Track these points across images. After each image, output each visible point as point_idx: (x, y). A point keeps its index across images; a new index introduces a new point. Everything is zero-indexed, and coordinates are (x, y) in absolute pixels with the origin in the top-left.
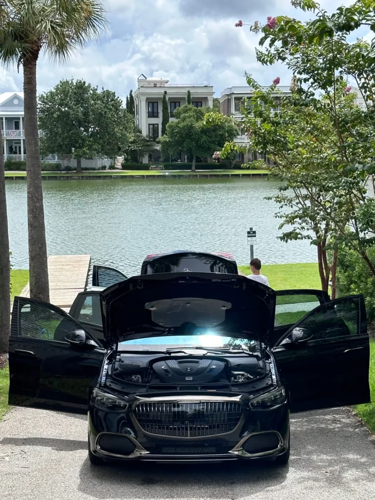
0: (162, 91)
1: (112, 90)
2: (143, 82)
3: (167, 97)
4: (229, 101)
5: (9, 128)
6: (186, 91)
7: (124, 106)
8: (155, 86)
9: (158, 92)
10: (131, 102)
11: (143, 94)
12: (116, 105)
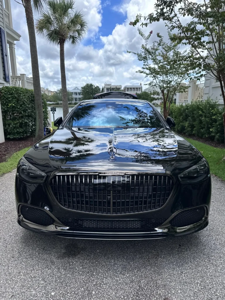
0: (110, 86)
1: (98, 86)
2: (106, 85)
3: (111, 88)
4: (125, 89)
5: (75, 95)
6: (115, 86)
7: (101, 90)
8: (108, 85)
9: (109, 87)
10: (103, 89)
11: (106, 87)
12: (99, 89)
